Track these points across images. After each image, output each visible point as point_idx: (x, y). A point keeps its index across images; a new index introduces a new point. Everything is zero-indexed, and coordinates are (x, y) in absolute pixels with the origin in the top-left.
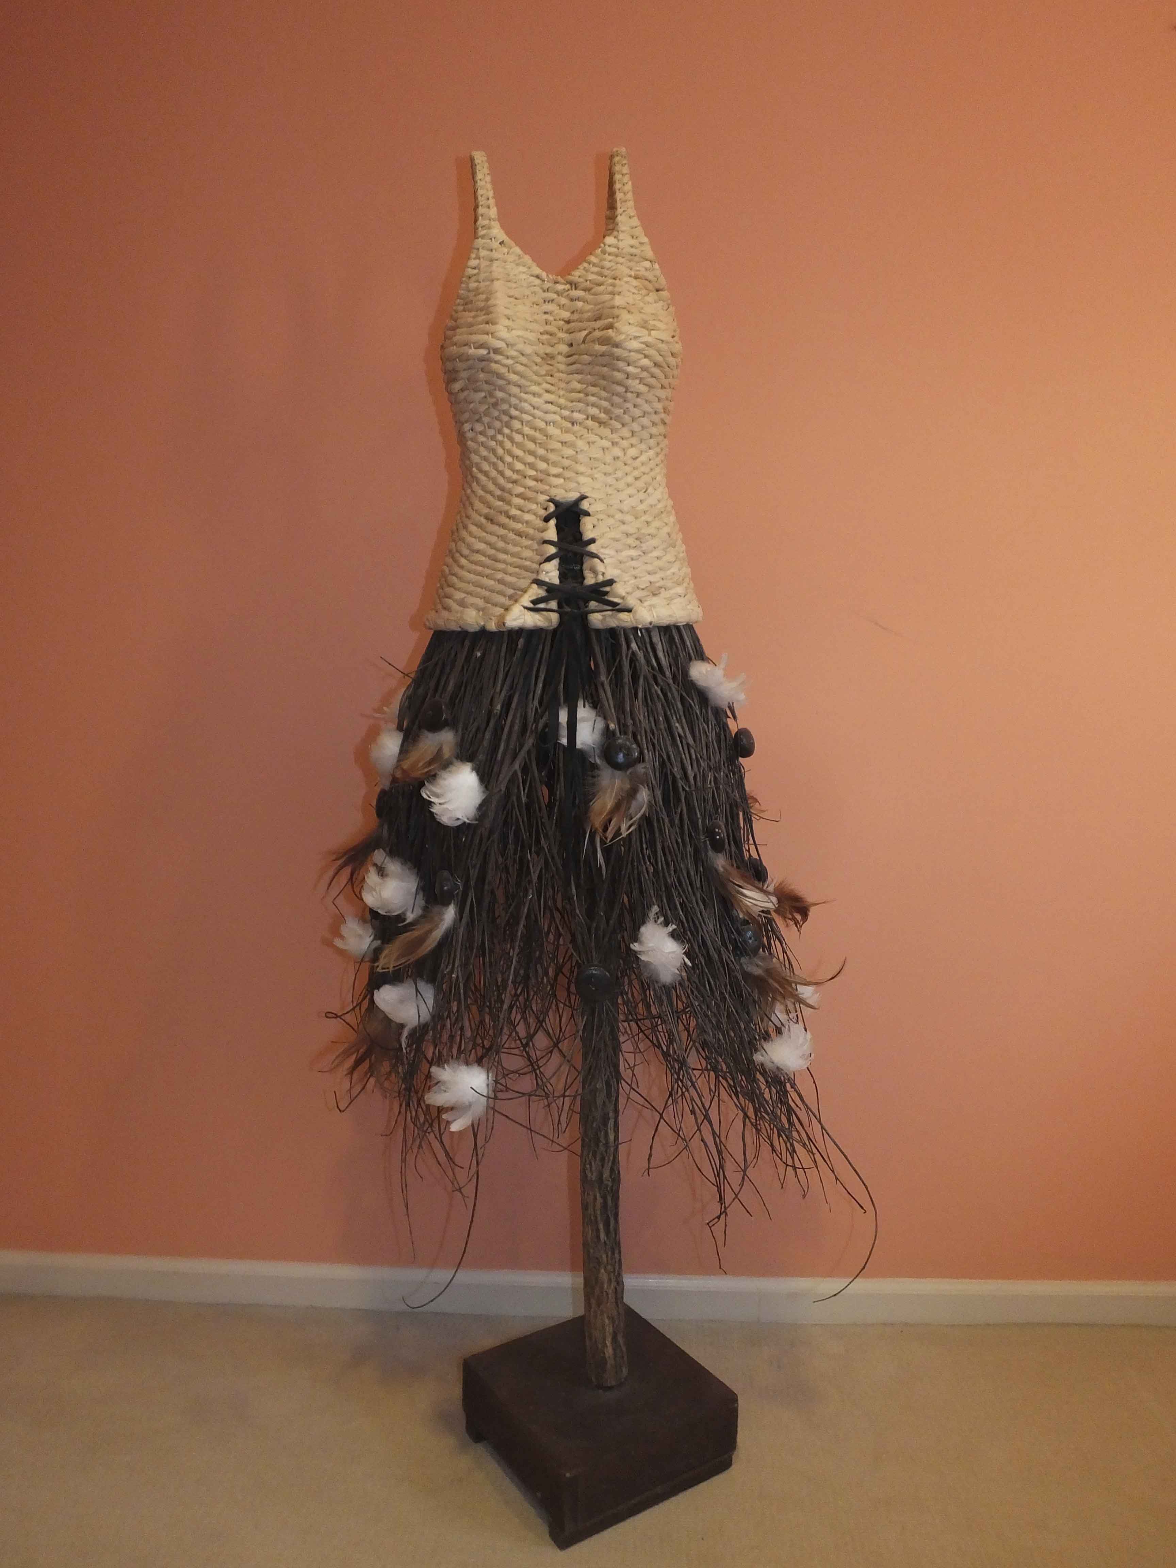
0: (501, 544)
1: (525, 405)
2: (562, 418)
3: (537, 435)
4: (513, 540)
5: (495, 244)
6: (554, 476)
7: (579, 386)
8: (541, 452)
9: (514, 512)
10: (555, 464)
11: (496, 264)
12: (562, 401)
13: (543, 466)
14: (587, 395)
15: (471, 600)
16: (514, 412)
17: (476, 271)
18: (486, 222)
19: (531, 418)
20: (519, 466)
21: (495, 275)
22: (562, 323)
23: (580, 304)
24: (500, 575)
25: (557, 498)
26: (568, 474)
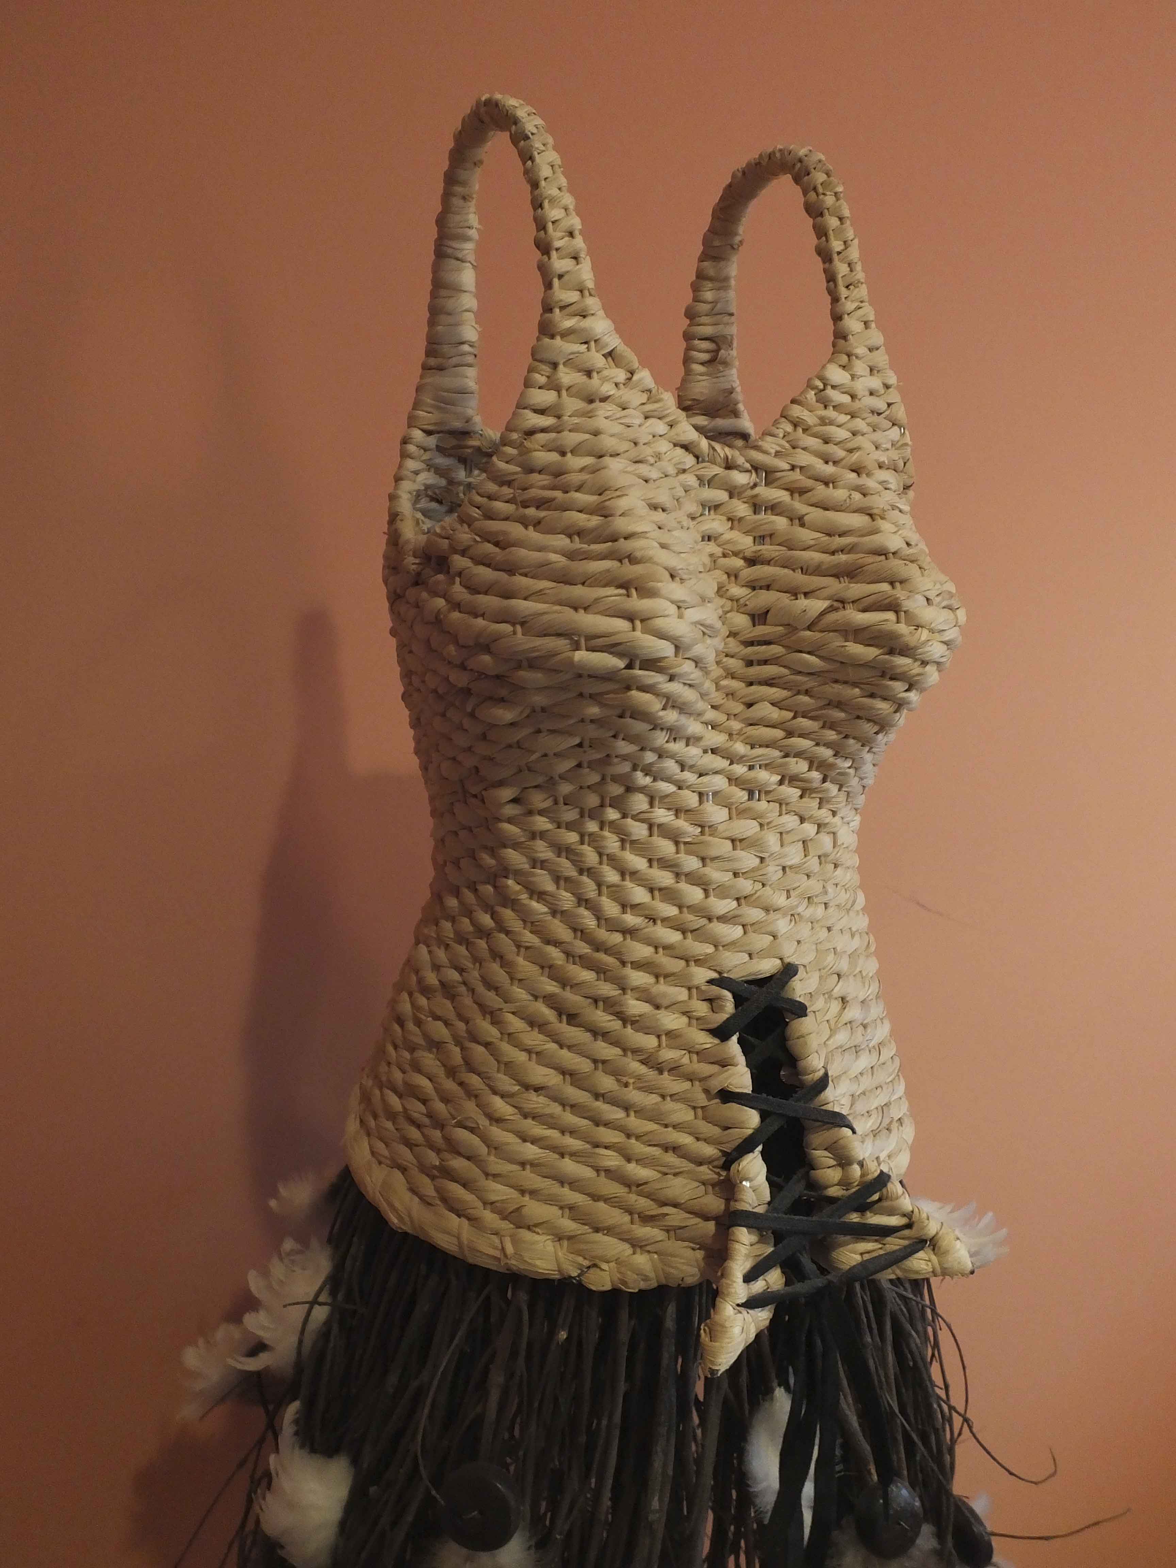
0: (607, 1083)
1: (671, 766)
2: (729, 779)
3: (682, 824)
4: (639, 1078)
5: (597, 359)
6: (722, 919)
7: (775, 714)
8: (691, 863)
9: (635, 1007)
10: (723, 892)
11: (604, 410)
12: (740, 748)
13: (695, 894)
14: (790, 734)
15: (535, 1210)
16: (642, 779)
17: (547, 421)
18: (572, 296)
19: (672, 788)
20: (640, 895)
21: (608, 442)
22: (739, 563)
23: (781, 522)
24: (611, 1159)
25: (735, 975)
26: (754, 914)
